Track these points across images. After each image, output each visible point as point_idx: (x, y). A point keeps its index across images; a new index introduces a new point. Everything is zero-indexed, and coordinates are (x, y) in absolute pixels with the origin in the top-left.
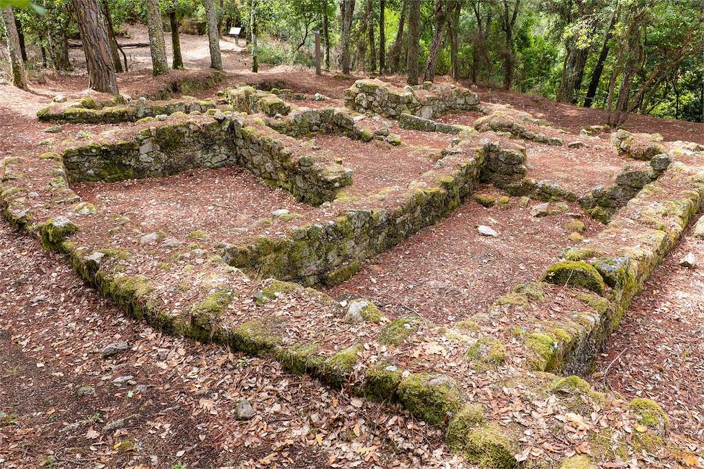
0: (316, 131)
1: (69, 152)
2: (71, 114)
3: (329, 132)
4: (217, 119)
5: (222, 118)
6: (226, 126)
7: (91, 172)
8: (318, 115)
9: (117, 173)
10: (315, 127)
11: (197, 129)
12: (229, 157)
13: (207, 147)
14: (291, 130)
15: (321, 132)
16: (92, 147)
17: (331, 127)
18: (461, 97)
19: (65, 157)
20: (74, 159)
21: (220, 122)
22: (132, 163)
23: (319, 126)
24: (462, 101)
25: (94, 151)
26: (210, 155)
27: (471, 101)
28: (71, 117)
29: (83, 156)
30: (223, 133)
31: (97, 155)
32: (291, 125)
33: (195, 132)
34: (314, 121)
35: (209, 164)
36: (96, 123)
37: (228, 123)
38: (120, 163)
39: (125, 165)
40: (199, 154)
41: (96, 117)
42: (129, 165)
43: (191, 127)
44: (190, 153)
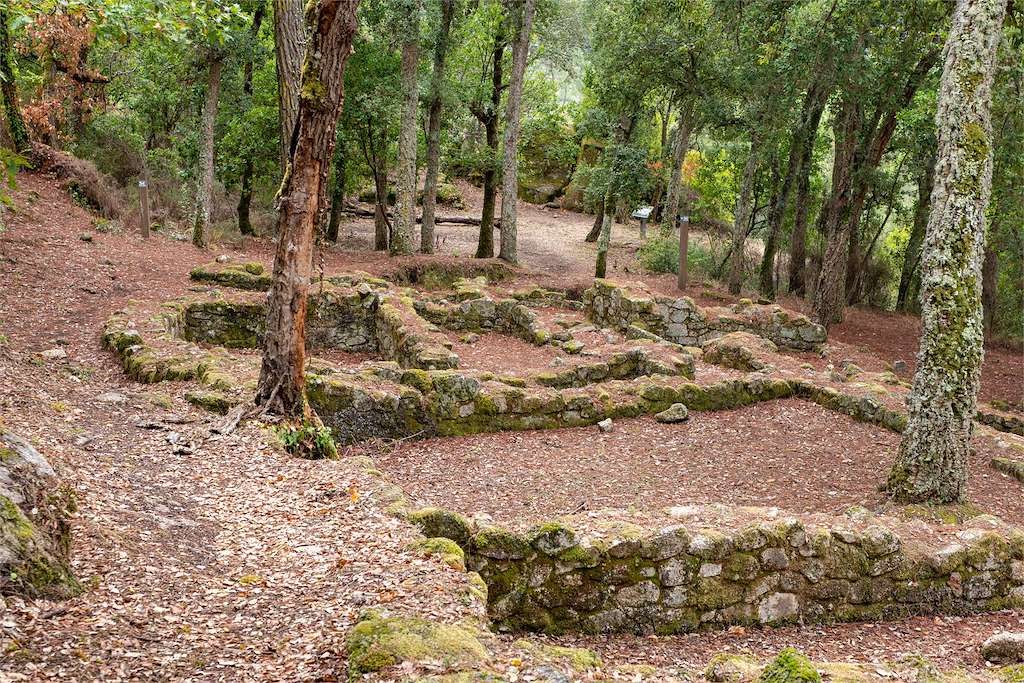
0: (490, 327)
1: (194, 306)
2: (224, 275)
3: (506, 331)
4: (360, 293)
5: (365, 292)
6: (368, 303)
7: (212, 333)
8: (493, 308)
9: (238, 339)
10: (488, 323)
11: (335, 301)
12: (368, 341)
13: (343, 325)
14: (454, 322)
15: (496, 330)
16: (218, 305)
17: (508, 325)
18: (789, 328)
19: (189, 311)
20: (198, 315)
21: (363, 296)
22: (257, 330)
23: (493, 321)
24: (791, 334)
25: (219, 309)
26: (346, 334)
27: (808, 335)
28: (223, 278)
29: (207, 314)
30: (365, 311)
31: (221, 315)
32: (454, 314)
33: (332, 304)
34: (486, 314)
35: (343, 346)
36: (249, 289)
37: (372, 299)
38: (244, 328)
39: (249, 331)
40: (333, 332)
41: (250, 282)
42: (254, 332)
43: (329, 298)
44: (323, 329)
